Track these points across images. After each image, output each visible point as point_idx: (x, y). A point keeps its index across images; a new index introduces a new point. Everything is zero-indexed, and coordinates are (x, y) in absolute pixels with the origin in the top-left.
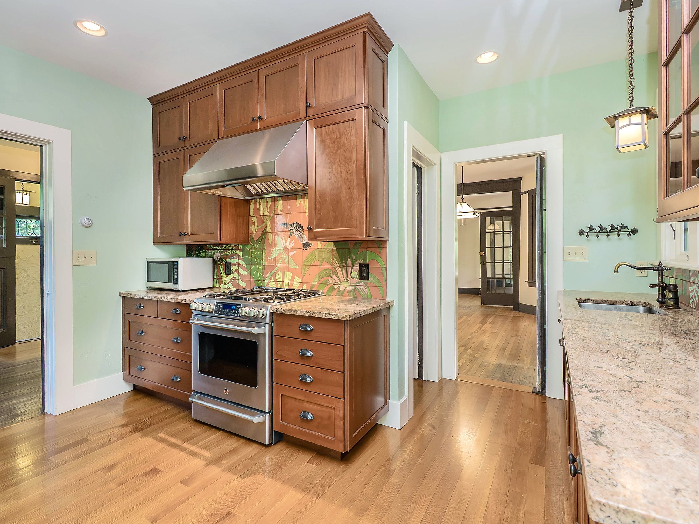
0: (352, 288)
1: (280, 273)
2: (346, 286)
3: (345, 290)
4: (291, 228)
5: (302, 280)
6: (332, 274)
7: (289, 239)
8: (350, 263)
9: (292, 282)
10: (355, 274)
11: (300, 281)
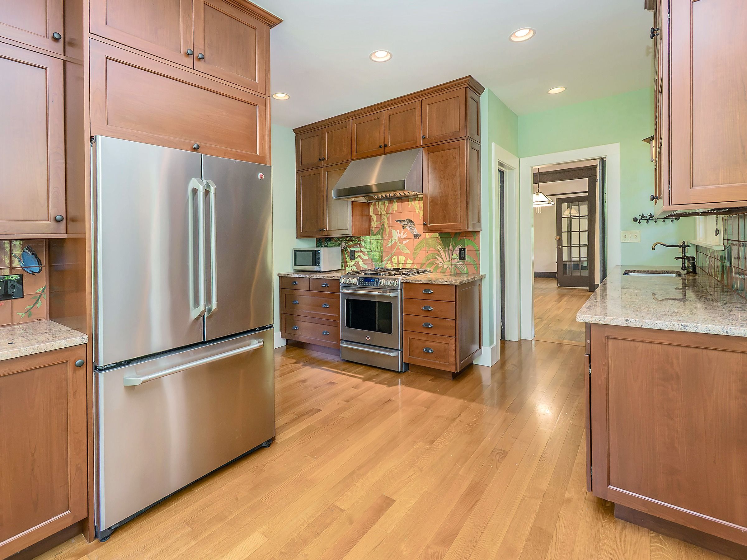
0: (453, 266)
1: (396, 257)
2: (449, 265)
3: (448, 267)
4: (405, 223)
5: (413, 262)
6: (437, 257)
7: (403, 232)
8: (451, 248)
9: (405, 263)
10: (455, 256)
11: (412, 262)
